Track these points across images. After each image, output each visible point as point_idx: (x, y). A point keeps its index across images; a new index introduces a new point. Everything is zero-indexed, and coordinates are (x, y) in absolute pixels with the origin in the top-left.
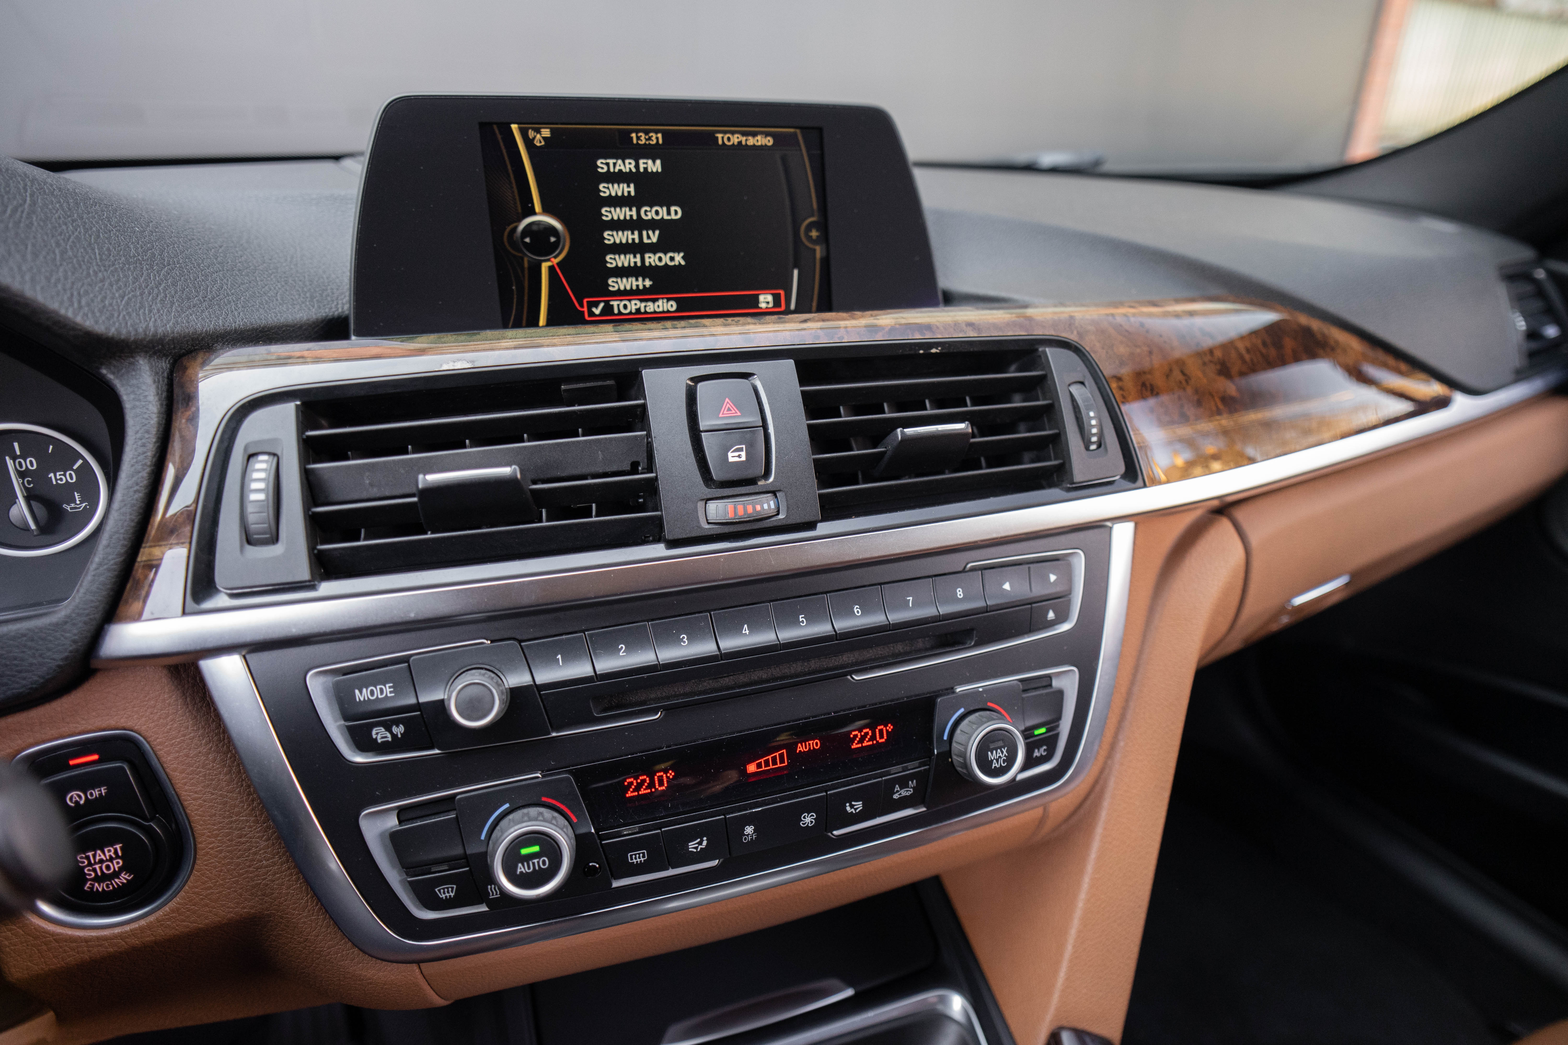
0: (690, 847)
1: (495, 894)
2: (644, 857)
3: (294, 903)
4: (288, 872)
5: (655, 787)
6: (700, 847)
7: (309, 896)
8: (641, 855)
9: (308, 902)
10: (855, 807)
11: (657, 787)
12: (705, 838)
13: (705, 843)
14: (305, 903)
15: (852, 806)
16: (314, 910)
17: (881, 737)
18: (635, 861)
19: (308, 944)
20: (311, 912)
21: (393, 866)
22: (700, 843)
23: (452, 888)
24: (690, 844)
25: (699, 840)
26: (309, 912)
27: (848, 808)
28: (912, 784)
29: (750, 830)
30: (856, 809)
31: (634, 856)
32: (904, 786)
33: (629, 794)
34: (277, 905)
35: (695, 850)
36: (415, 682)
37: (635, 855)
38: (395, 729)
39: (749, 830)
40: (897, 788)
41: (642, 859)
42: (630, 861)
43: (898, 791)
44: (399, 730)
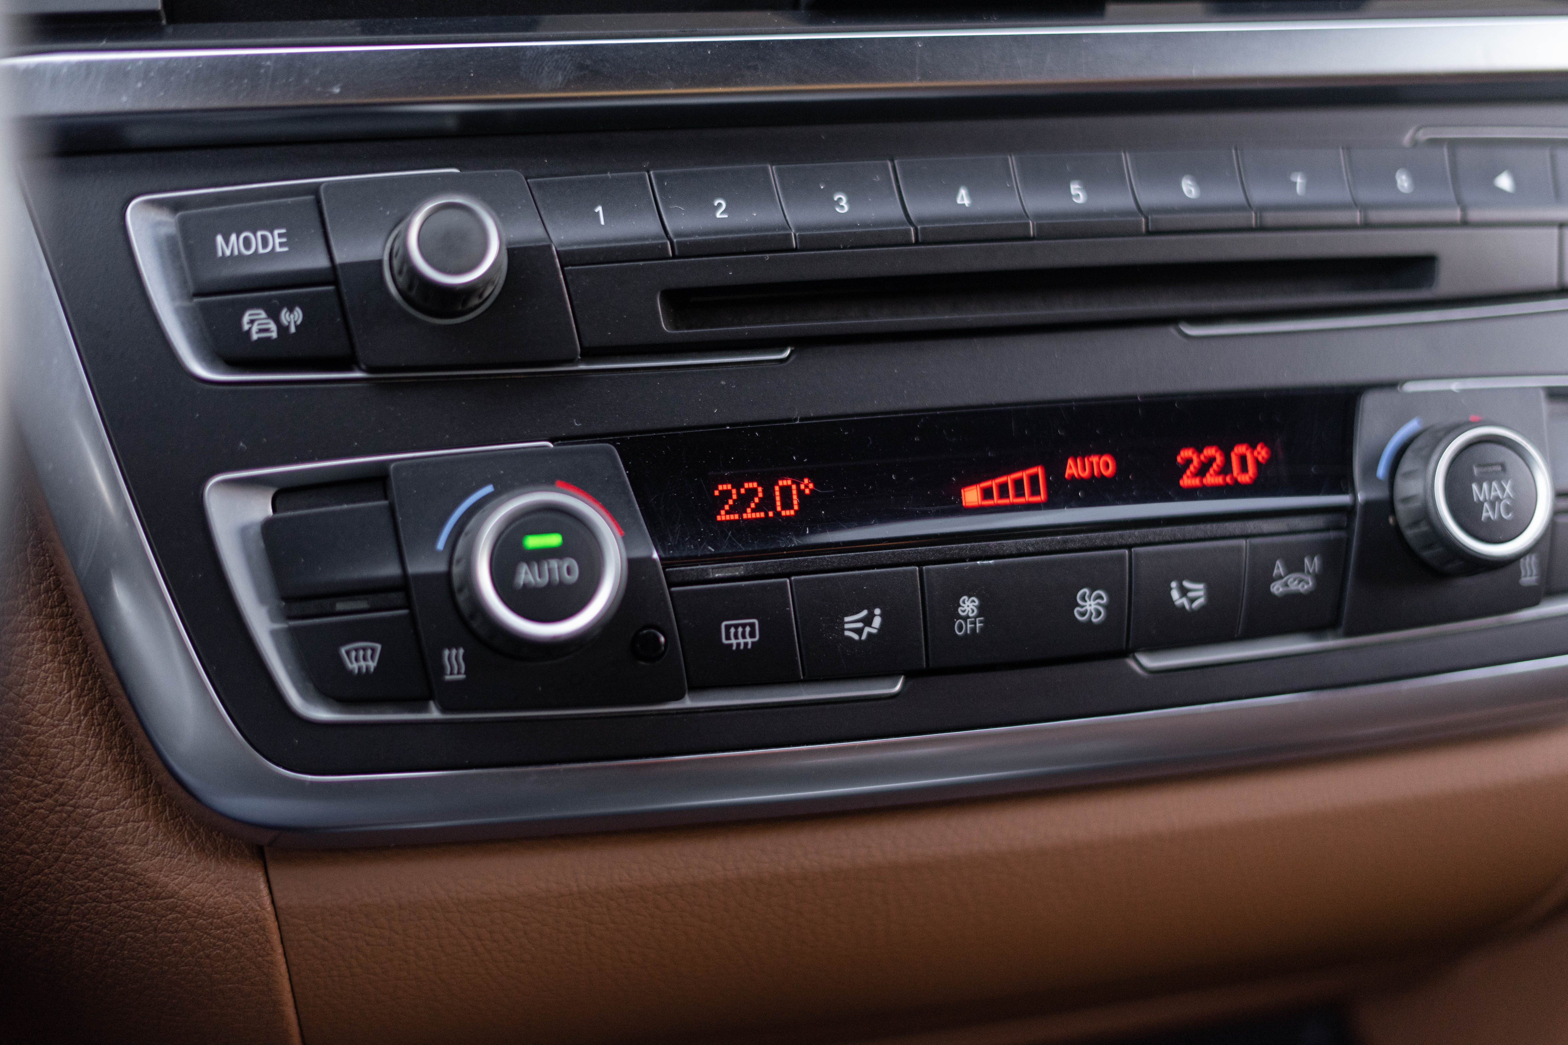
0: (847, 626)
1: (456, 671)
2: (752, 635)
3: (46, 701)
4: (40, 633)
5: (774, 508)
6: (867, 630)
7: (73, 692)
8: (748, 629)
9: (70, 703)
10: (1191, 594)
11: (779, 509)
12: (877, 611)
13: (877, 622)
14: (65, 703)
15: (1184, 592)
16: (80, 721)
17: (1244, 469)
18: (733, 641)
19: (61, 799)
20: (75, 726)
21: (262, 599)
22: (868, 621)
23: (373, 650)
24: (847, 619)
25: (864, 613)
26: (71, 724)
27: (1175, 595)
28: (1313, 564)
29: (971, 606)
30: (1192, 600)
31: (732, 630)
32: (1295, 566)
33: (722, 517)
34: (12, 700)
35: (855, 637)
36: (329, 228)
37: (736, 626)
38: (285, 317)
39: (969, 606)
40: (1279, 568)
41: (749, 640)
42: (725, 641)
43: (1281, 577)
44: (293, 318)
